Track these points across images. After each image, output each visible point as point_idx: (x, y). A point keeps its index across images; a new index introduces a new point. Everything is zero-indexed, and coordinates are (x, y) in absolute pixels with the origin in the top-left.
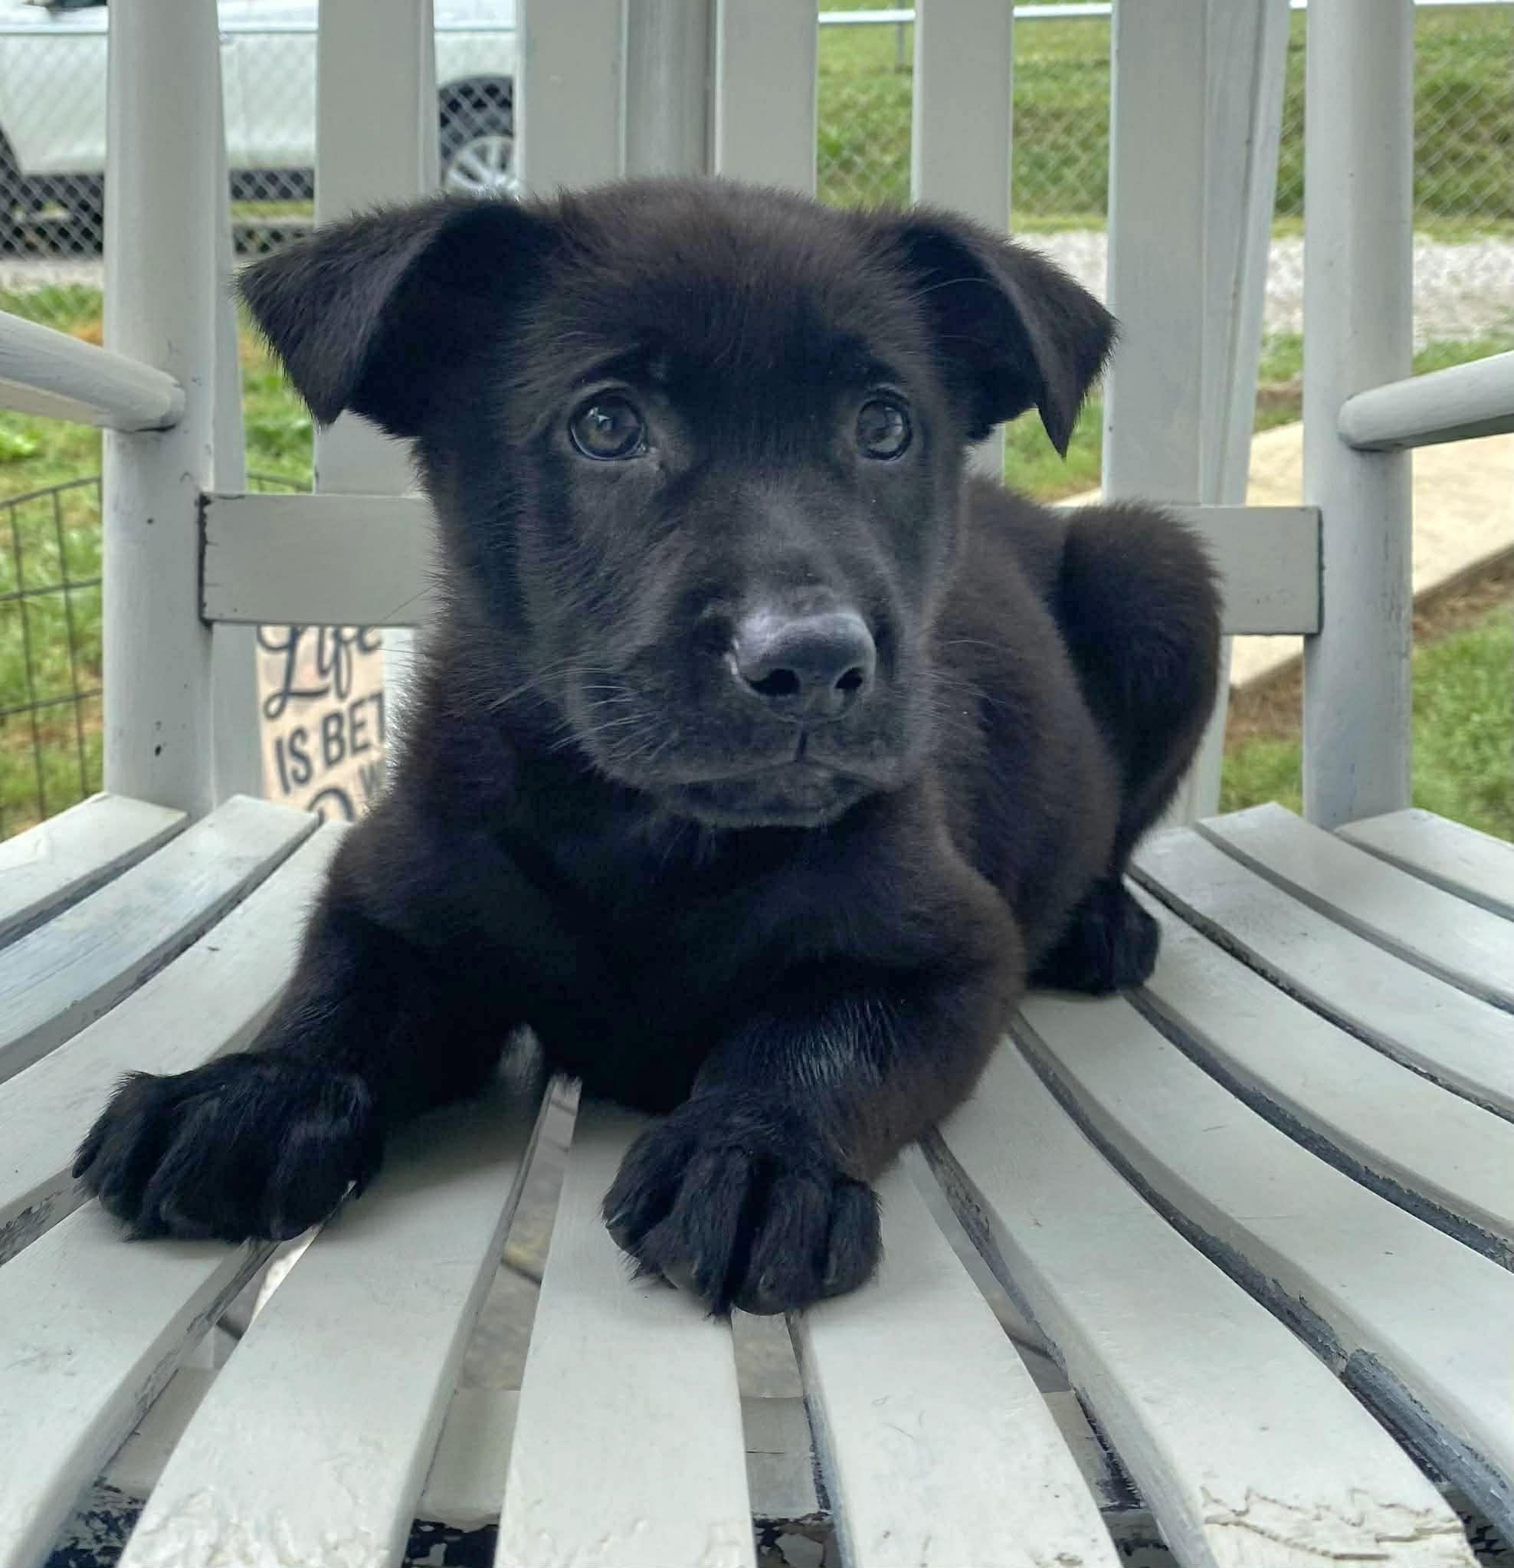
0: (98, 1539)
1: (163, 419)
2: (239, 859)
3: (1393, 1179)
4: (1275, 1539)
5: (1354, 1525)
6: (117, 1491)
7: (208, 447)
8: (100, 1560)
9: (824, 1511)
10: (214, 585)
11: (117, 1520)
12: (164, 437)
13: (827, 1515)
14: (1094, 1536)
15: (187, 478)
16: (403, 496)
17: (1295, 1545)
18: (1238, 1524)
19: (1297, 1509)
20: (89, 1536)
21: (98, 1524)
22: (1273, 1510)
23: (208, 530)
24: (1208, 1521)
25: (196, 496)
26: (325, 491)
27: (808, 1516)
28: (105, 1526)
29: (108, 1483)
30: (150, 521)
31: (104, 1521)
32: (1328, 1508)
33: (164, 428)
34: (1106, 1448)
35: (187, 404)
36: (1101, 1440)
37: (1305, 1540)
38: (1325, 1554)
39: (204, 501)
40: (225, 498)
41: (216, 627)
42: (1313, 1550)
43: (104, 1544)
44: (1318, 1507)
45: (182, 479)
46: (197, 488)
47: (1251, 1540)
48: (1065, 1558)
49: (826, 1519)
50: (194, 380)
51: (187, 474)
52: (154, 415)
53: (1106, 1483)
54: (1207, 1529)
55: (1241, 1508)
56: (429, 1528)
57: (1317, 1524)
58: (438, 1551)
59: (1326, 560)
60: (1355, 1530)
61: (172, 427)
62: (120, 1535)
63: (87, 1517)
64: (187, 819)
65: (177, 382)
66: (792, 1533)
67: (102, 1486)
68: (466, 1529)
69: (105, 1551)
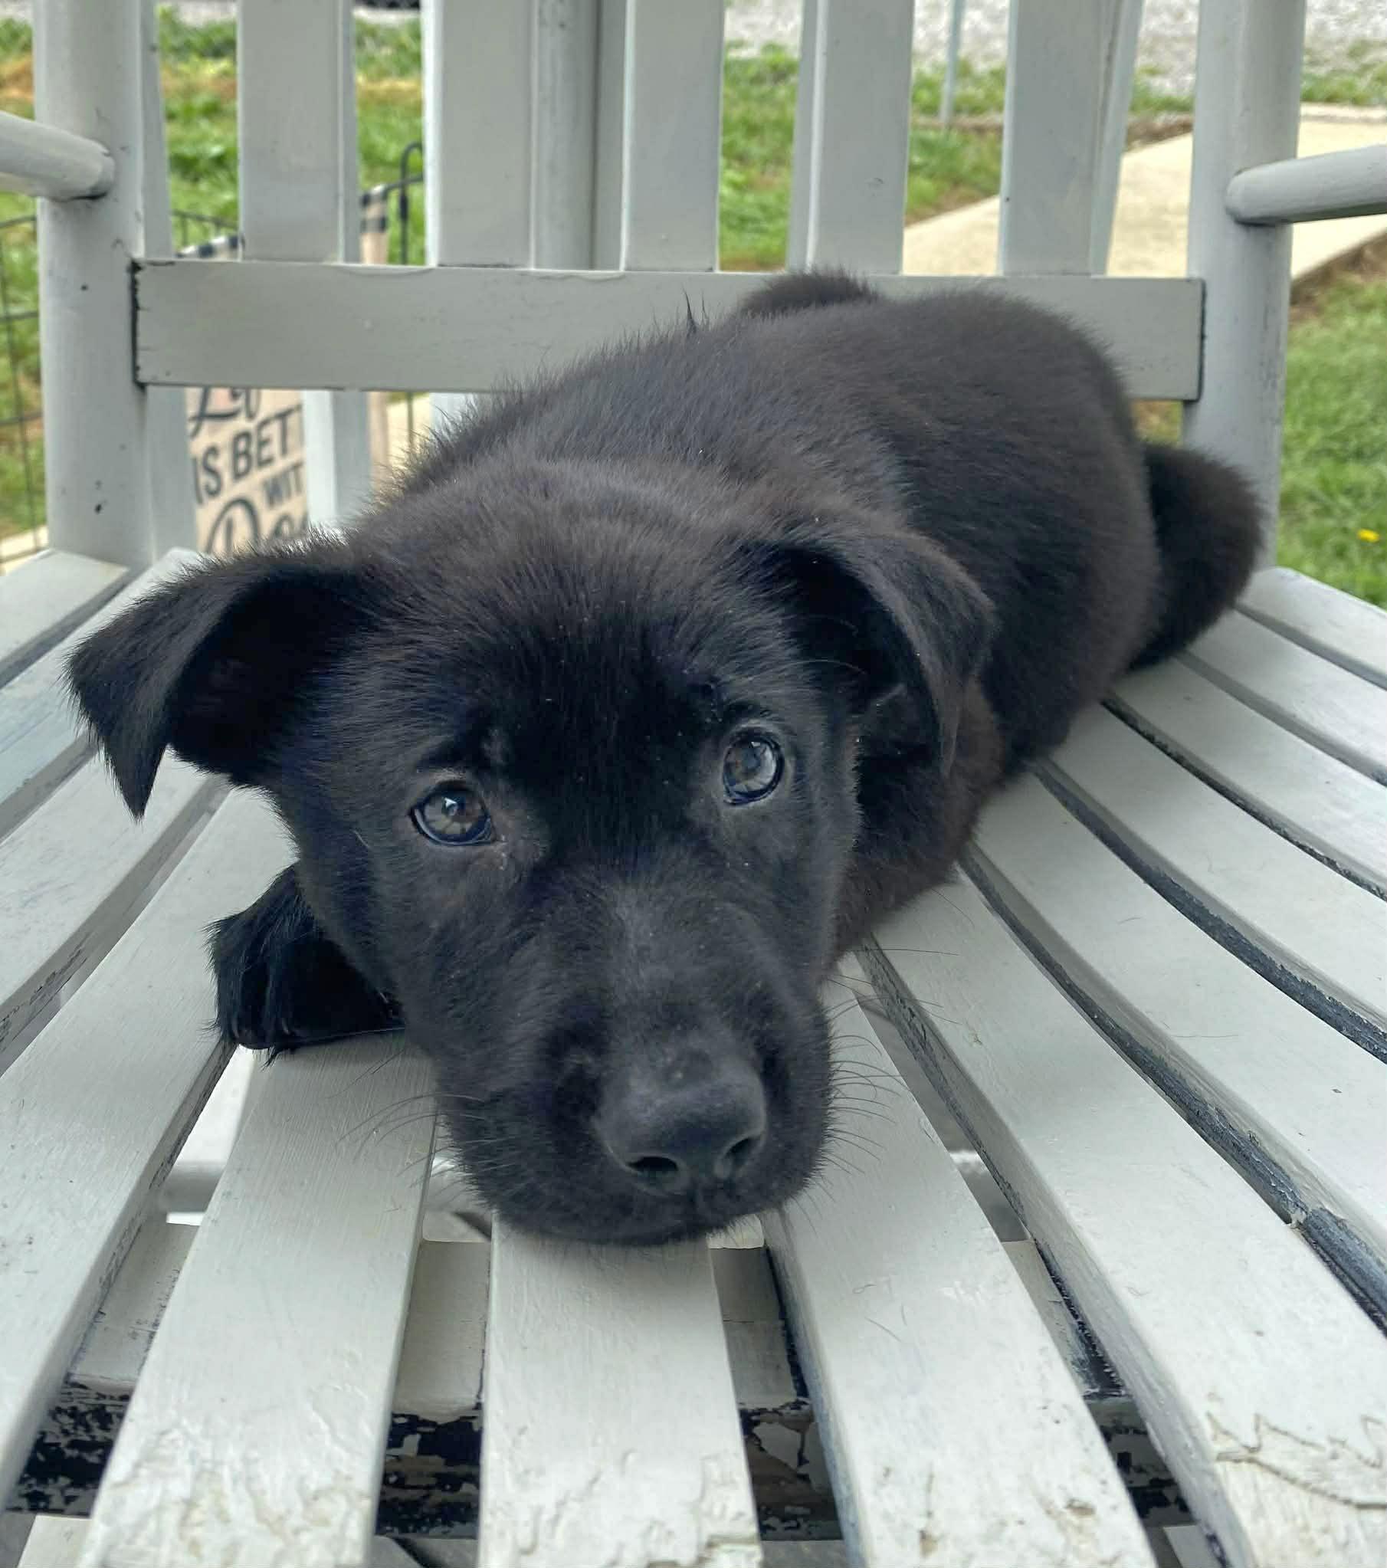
0: (66, 1433)
1: (93, 189)
3: (1313, 984)
4: (1293, 1481)
5: (1373, 1466)
6: (83, 1386)
7: (137, 214)
8: (69, 1453)
9: (801, 1399)
10: (146, 349)
11: (84, 1414)
12: (96, 205)
13: (804, 1403)
14: (1103, 1476)
15: (119, 246)
16: (325, 263)
17: (1315, 1491)
18: (1251, 1461)
19: (1312, 1445)
20: (57, 1430)
21: (66, 1420)
22: (1287, 1444)
23: (140, 295)
24: (1222, 1457)
25: (126, 262)
26: (250, 258)
27: (787, 1404)
28: (72, 1421)
29: (75, 1379)
30: (84, 288)
31: (72, 1416)
32: (1343, 1443)
33: (96, 196)
34: (1076, 1317)
35: (117, 173)
36: (1069, 1304)
37: (1324, 1485)
38: (1347, 1502)
39: (135, 267)
40: (154, 264)
41: (150, 389)
42: (1334, 1497)
43: (73, 1437)
44: (1333, 1441)
45: (114, 247)
46: (128, 255)
47: (1266, 1480)
48: (1076, 1504)
49: (807, 1413)
50: (123, 149)
51: (118, 241)
52: (86, 185)
53: (1082, 1363)
54: (1219, 1468)
55: (1252, 1442)
56: (402, 1420)
57: (1335, 1464)
58: (412, 1442)
59: (1208, 331)
60: (1374, 1472)
61: (104, 195)
62: (88, 1429)
63: (56, 1412)
64: (128, 574)
65: (106, 151)
66: (770, 1422)
67: (69, 1383)
68: (441, 1421)
69: (73, 1445)
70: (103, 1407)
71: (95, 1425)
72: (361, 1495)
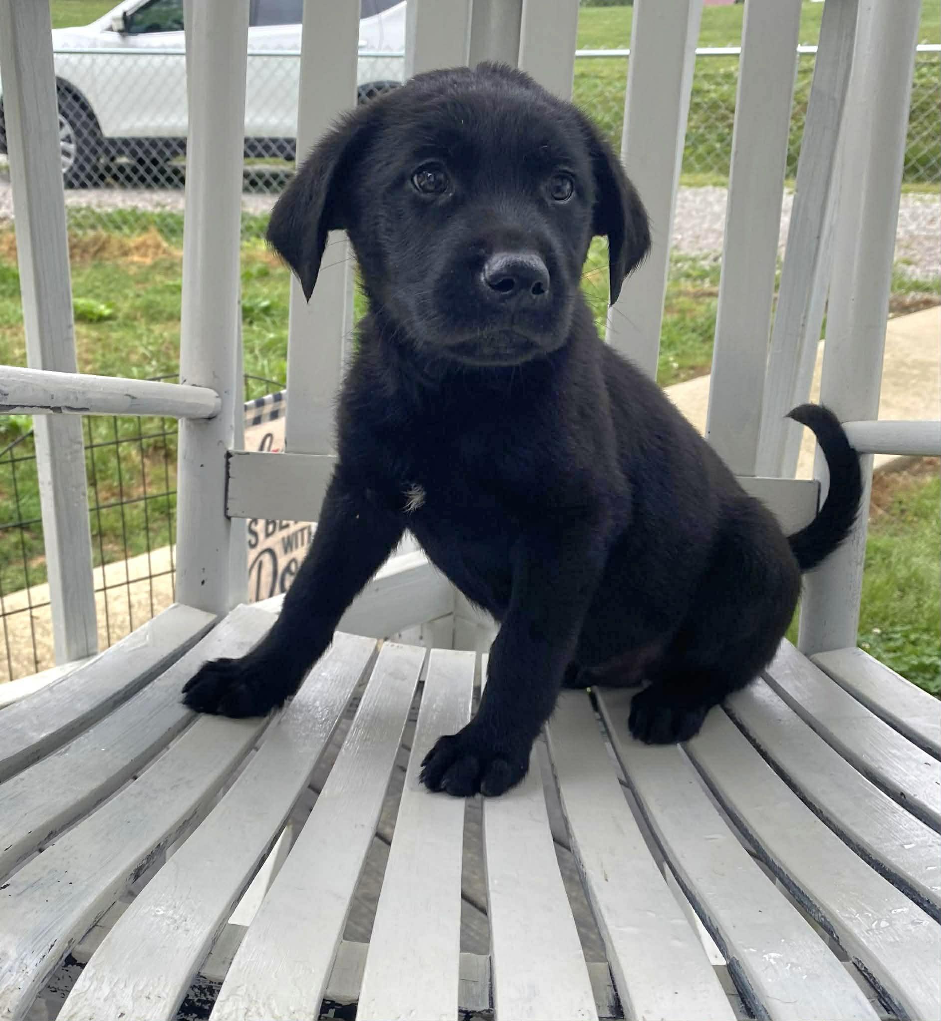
0: (196, 996)
1: (210, 414)
6: (204, 978)
7: (231, 426)
8: (197, 1004)
10: (232, 498)
11: (204, 989)
12: (210, 422)
13: (492, 1010)
15: (221, 444)
16: (325, 456)
20: (193, 994)
21: (196, 990)
23: (230, 471)
25: (225, 453)
26: (290, 452)
27: (484, 1010)
28: (199, 991)
29: (201, 974)
30: (202, 466)
33: (211, 418)
35: (222, 406)
36: (614, 986)
39: (229, 455)
40: (239, 454)
41: (233, 519)
43: (199, 998)
45: (218, 444)
46: (225, 448)
49: (492, 1012)
50: (226, 393)
51: (221, 441)
52: (207, 413)
53: (612, 1007)
56: (328, 1003)
58: (332, 1012)
61: (214, 417)
62: (205, 995)
63: (193, 987)
64: (217, 618)
65: (217, 395)
66: (477, 1017)
67: (199, 975)
68: (344, 1004)
69: (199, 1001)
70: (212, 987)
71: (208, 993)
72: (310, 1014)
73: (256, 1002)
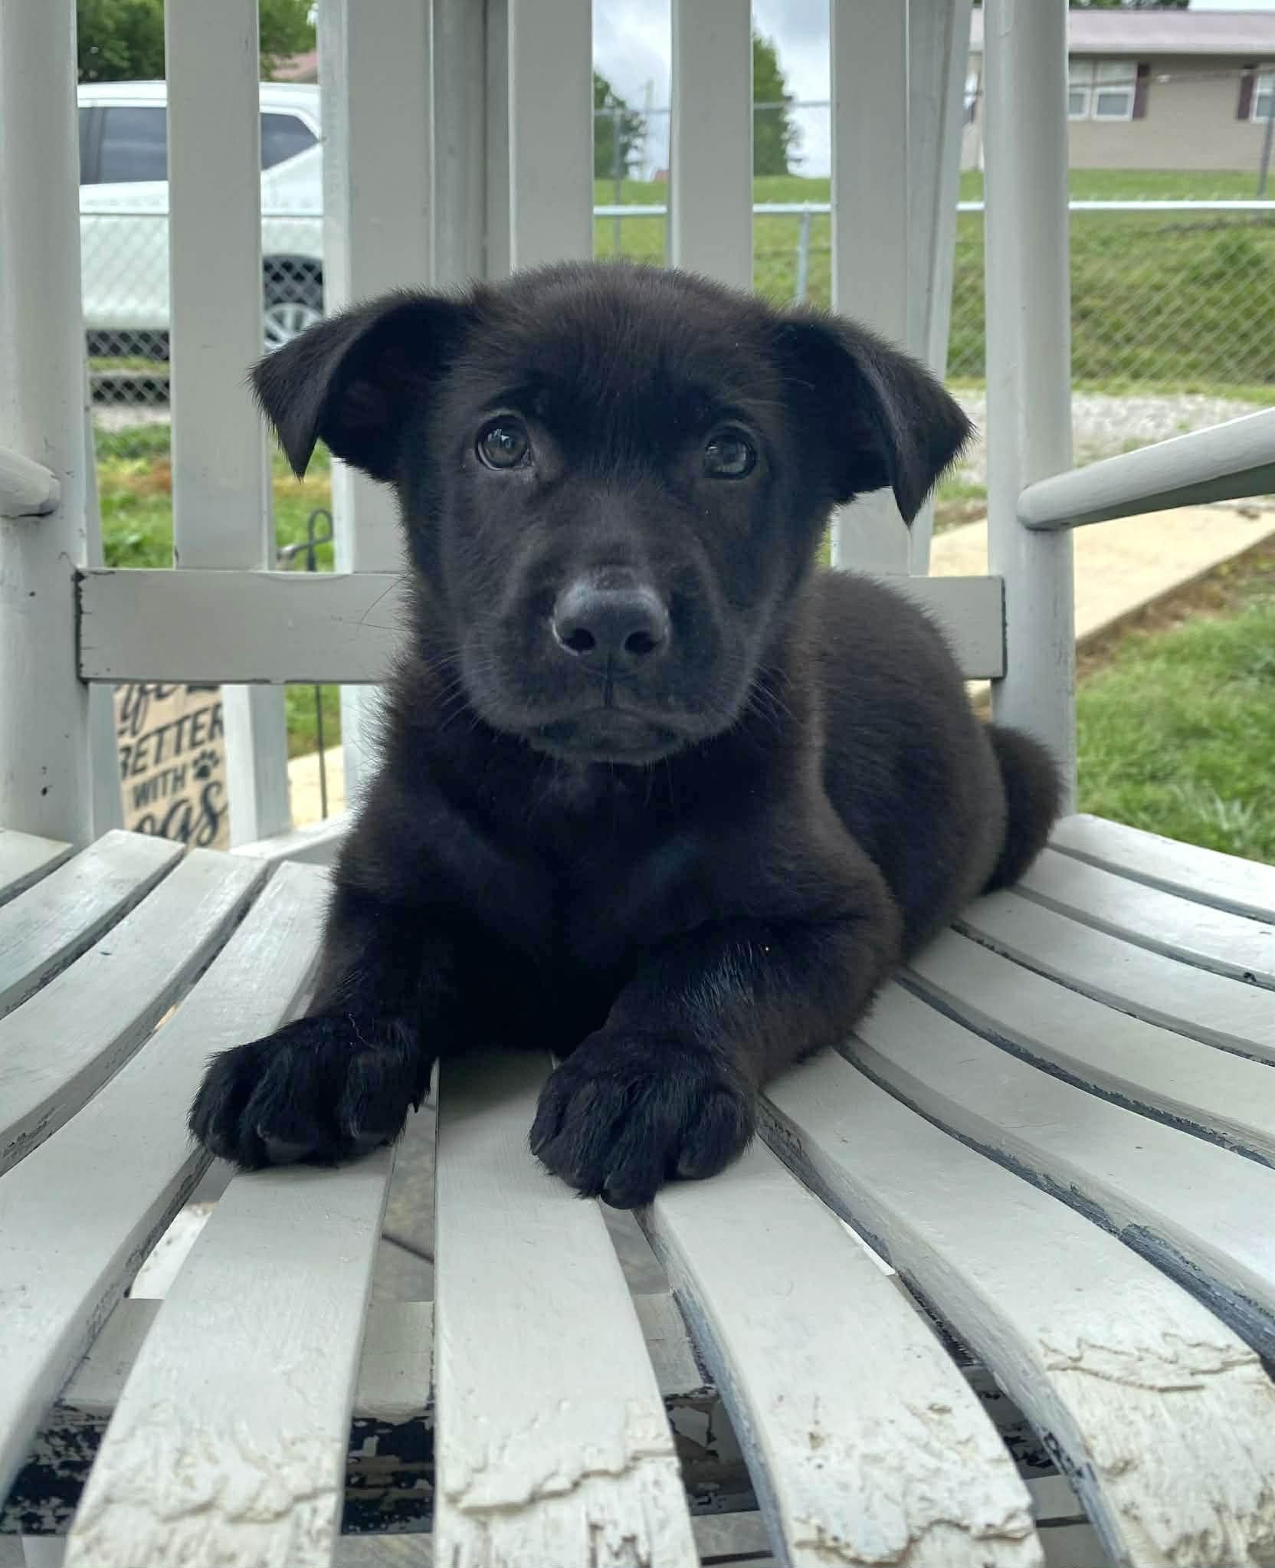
0: (58, 1454)
1: (42, 506)
2: (122, 881)
4: (1108, 1378)
5: (1172, 1363)
6: (74, 1409)
7: (81, 530)
8: (61, 1473)
9: (708, 1385)
10: (90, 648)
11: (75, 1435)
12: (43, 521)
13: (711, 1388)
14: (957, 1388)
15: (64, 557)
16: (251, 571)
17: (1126, 1383)
18: (1075, 1369)
19: (1122, 1353)
20: (49, 1452)
21: (58, 1442)
22: (1105, 1355)
23: (83, 601)
24: (1051, 1368)
25: (72, 572)
26: (183, 568)
27: (696, 1390)
28: (63, 1443)
29: (67, 1402)
30: (32, 594)
31: (62, 1438)
32: (1148, 1350)
33: (44, 513)
34: (934, 1319)
35: (62, 493)
37: (1133, 1379)
38: (1151, 1388)
39: (79, 576)
40: (95, 573)
41: (92, 685)
42: (1141, 1386)
43: (63, 1459)
44: (1139, 1350)
45: (60, 558)
46: (71, 564)
47: (1088, 1381)
48: (936, 1407)
49: (711, 1392)
50: (68, 473)
51: (64, 553)
52: (35, 502)
54: (1050, 1374)
55: (1076, 1354)
56: (364, 1424)
57: (1141, 1364)
58: (371, 1445)
60: (1172, 1367)
61: (50, 513)
62: (79, 1449)
63: (47, 1435)
64: (72, 849)
65: (52, 474)
66: (682, 1407)
67: (58, 1405)
68: (396, 1422)
69: (65, 1465)
70: (92, 1427)
71: (85, 1445)
73: (201, 1431)
